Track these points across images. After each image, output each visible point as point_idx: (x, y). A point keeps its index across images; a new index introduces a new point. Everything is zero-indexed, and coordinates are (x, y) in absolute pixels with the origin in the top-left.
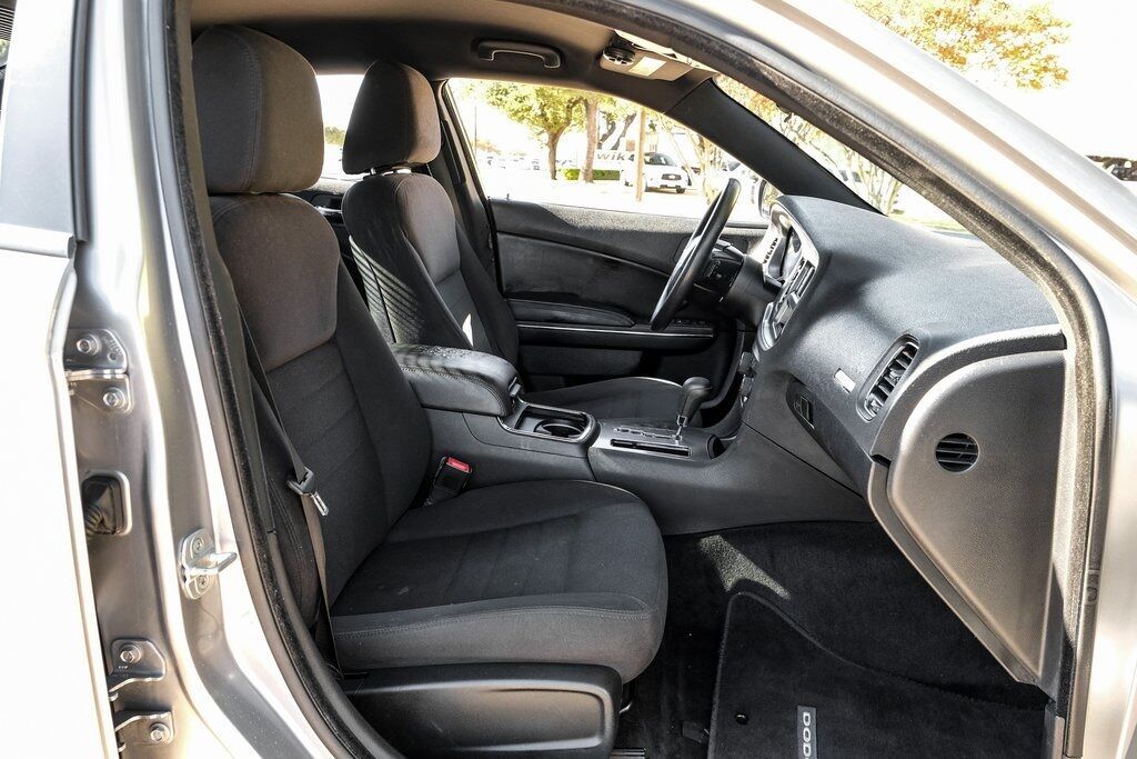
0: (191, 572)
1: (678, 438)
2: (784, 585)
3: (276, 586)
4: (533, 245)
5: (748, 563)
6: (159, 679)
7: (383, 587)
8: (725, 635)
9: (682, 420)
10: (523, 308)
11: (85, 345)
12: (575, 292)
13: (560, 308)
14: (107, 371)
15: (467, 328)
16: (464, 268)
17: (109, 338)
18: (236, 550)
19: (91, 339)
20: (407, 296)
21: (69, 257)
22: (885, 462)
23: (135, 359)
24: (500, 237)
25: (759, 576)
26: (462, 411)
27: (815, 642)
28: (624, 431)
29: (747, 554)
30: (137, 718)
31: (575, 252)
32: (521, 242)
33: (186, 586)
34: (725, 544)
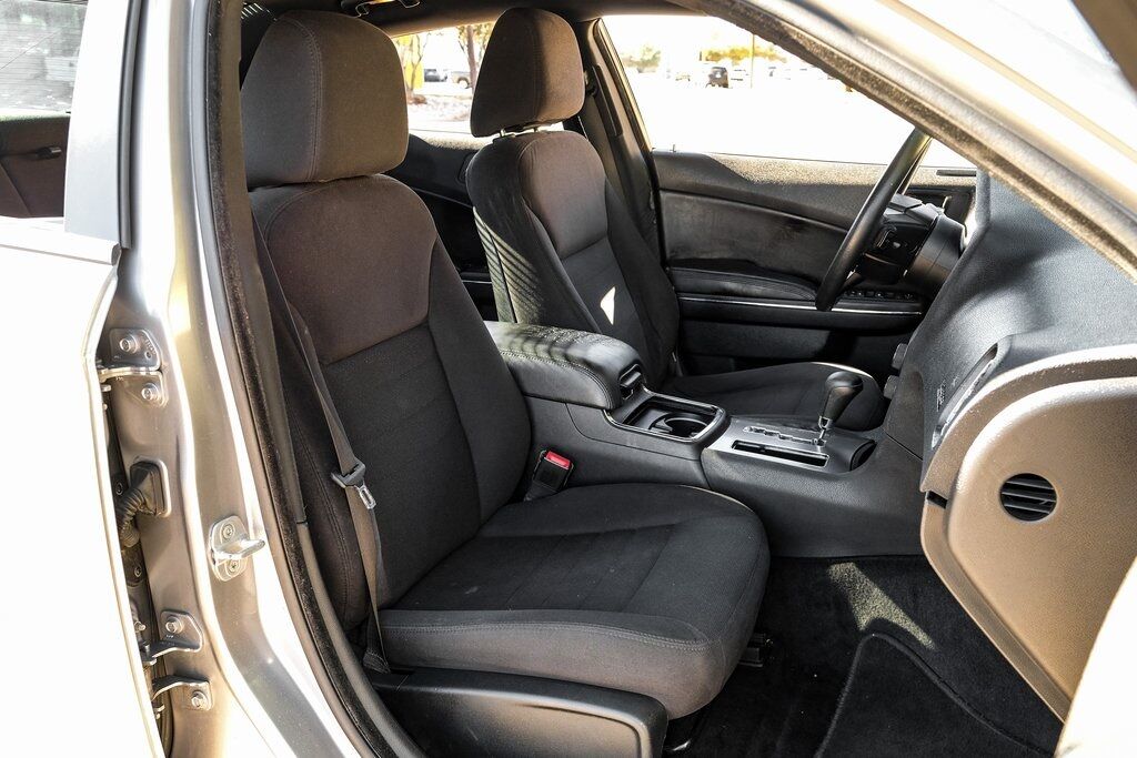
0: (219, 555)
1: (820, 443)
2: (927, 631)
3: (305, 575)
4: (704, 204)
5: (885, 599)
6: (196, 651)
7: (454, 584)
8: (849, 682)
9: (824, 422)
10: (686, 277)
11: (126, 344)
12: (752, 258)
13: (729, 278)
14: (143, 369)
15: (608, 304)
16: (612, 233)
17: (146, 338)
18: (265, 538)
19: (131, 338)
20: (527, 272)
21: (113, 264)
22: (941, 501)
23: (167, 358)
24: (663, 196)
25: (898, 617)
26: (565, 402)
27: (963, 706)
28: (758, 431)
29: (884, 589)
30: (180, 684)
31: (751, 212)
32: (688, 200)
33: (215, 569)
34: (858, 573)
